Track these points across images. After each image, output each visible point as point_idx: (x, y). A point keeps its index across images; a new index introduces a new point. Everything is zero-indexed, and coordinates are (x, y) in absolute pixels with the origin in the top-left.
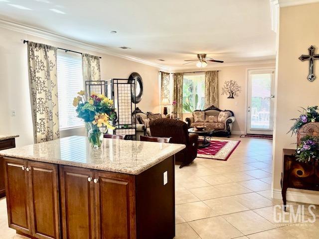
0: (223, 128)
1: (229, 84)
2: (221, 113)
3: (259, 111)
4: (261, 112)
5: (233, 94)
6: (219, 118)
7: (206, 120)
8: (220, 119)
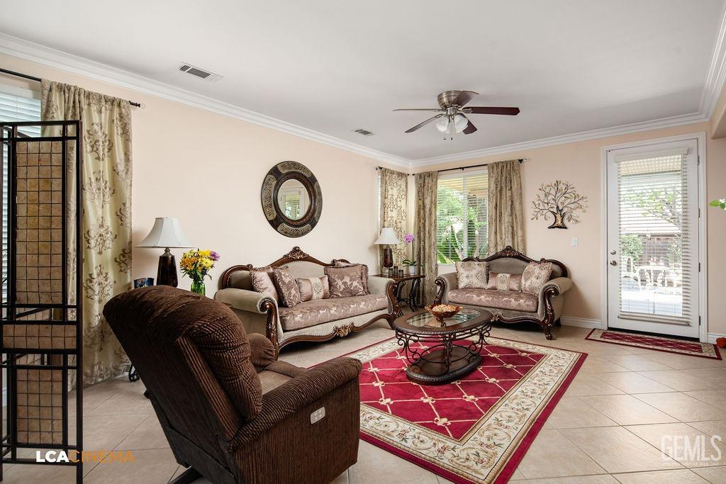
0: (533, 309)
1: (553, 192)
2: (530, 266)
3: (640, 264)
4: (645, 268)
5: (563, 217)
6: (523, 281)
7: (489, 286)
8: (526, 284)
